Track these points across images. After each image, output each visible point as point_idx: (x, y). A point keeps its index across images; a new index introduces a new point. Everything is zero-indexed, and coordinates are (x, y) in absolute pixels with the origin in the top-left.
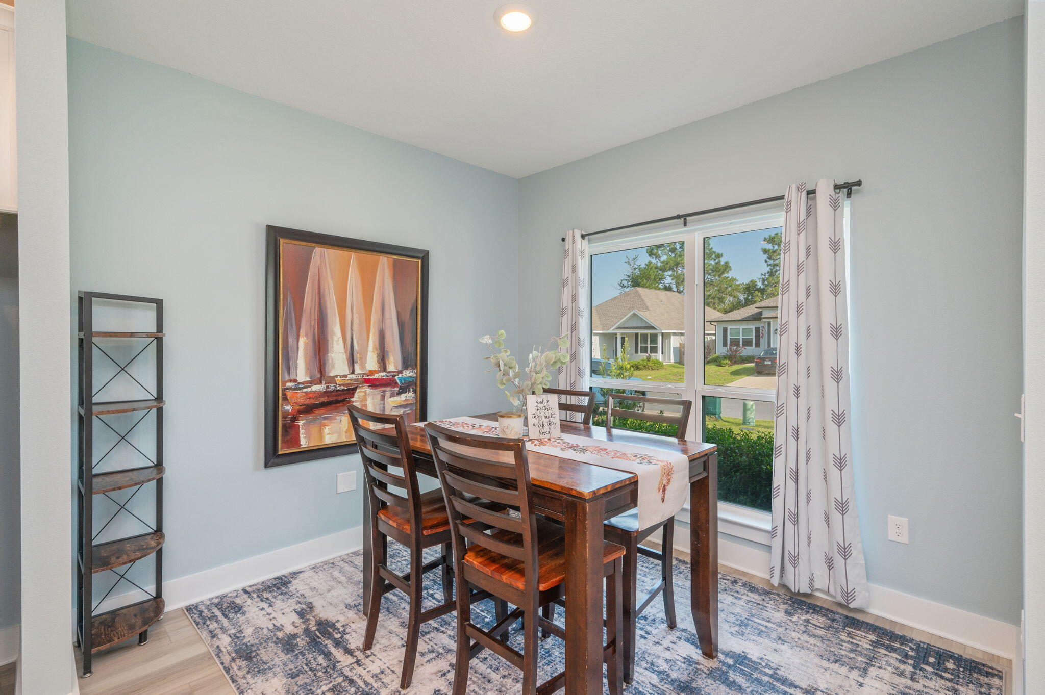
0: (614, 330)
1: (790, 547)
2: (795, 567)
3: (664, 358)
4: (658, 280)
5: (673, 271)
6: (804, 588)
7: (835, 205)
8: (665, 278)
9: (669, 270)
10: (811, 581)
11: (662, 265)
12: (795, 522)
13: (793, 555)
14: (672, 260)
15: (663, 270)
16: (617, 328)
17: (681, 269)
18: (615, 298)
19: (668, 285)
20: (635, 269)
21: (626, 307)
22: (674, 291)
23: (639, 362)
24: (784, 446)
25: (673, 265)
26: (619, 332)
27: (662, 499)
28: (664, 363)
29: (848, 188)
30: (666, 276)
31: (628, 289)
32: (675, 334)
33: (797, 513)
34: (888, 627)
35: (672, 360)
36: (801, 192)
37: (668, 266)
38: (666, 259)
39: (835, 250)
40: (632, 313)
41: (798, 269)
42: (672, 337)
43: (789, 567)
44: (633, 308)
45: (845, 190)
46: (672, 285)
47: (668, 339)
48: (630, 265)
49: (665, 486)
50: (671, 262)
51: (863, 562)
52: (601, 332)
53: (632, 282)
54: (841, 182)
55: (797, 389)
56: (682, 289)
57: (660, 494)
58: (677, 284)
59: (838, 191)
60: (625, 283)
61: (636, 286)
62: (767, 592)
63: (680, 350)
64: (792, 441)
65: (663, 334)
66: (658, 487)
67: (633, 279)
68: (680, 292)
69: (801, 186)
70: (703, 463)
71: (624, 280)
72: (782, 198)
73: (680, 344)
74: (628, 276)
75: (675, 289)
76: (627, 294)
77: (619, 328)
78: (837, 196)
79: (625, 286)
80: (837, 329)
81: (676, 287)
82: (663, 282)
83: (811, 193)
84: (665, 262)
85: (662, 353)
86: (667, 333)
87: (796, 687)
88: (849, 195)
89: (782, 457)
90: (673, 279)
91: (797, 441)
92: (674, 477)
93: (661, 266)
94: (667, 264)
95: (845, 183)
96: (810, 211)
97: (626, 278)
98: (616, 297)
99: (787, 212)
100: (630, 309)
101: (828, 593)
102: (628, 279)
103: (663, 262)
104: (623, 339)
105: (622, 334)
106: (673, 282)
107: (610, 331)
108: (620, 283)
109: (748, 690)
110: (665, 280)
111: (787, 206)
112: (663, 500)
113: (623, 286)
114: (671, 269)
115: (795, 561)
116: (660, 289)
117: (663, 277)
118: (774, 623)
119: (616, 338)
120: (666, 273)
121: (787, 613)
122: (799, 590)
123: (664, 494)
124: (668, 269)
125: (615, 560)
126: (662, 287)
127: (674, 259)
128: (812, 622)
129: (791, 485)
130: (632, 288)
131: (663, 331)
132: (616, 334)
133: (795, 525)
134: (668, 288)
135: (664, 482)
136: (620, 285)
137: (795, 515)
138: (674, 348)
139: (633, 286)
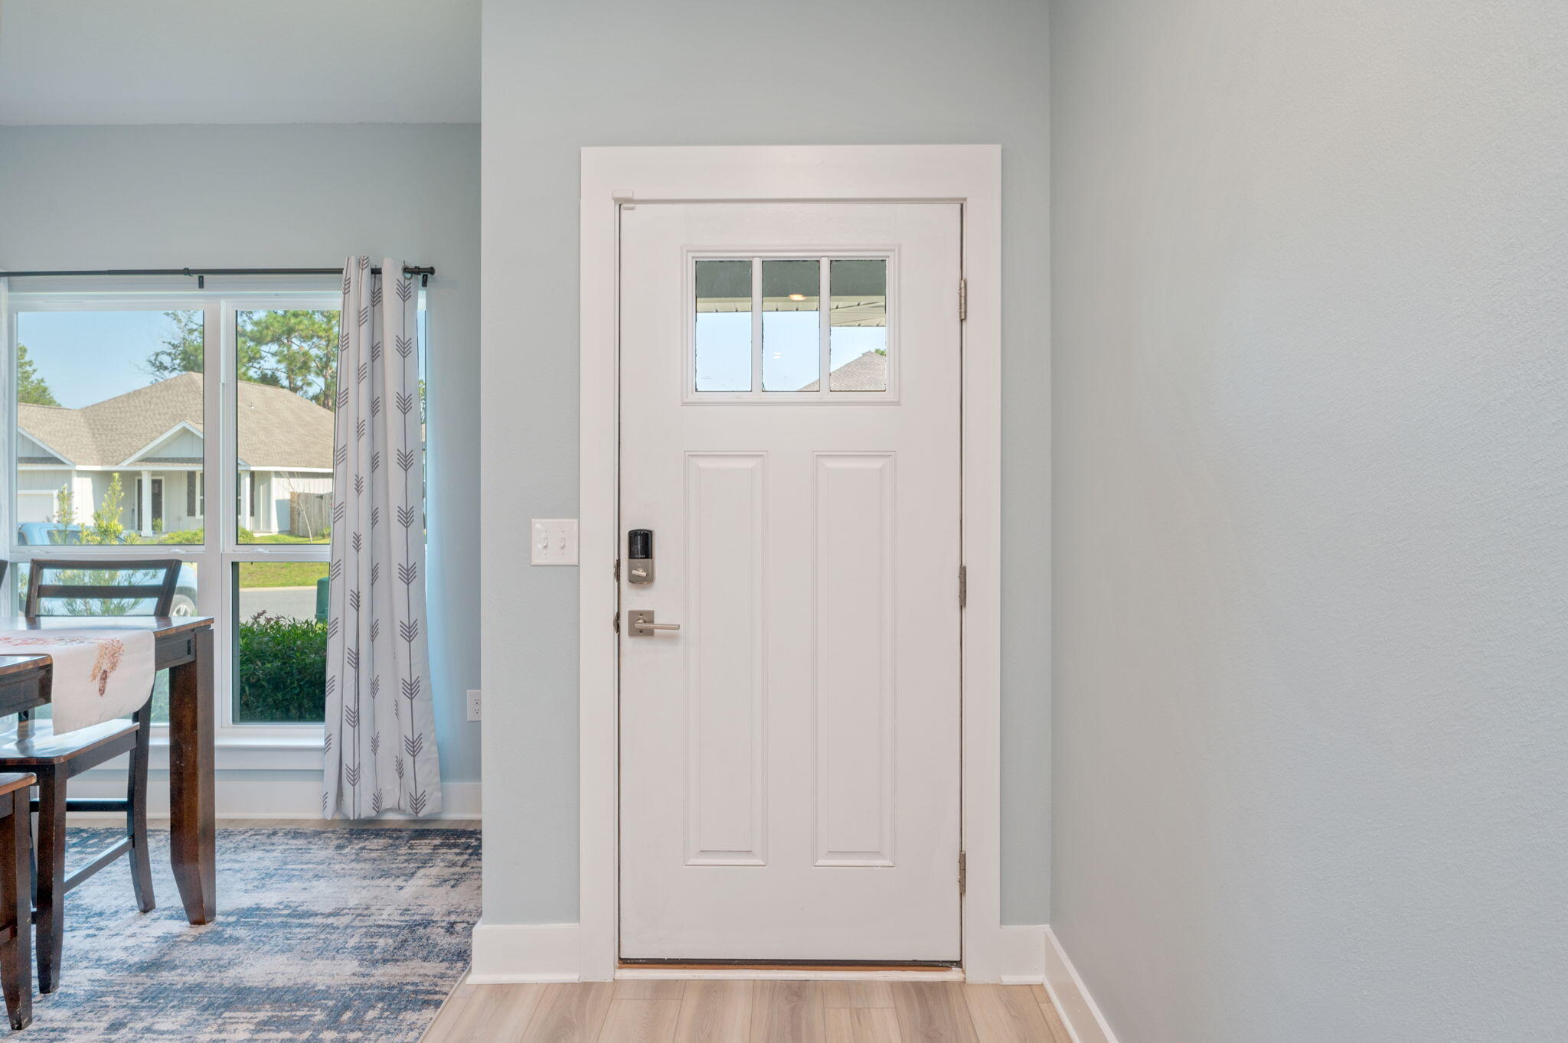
0: (128, 465)
1: (348, 760)
2: (354, 785)
3: (257, 524)
4: (246, 360)
5: (281, 344)
6: (366, 811)
7: (405, 294)
8: (261, 358)
9: (272, 341)
10: (377, 799)
11: (256, 329)
12: (354, 722)
13: (352, 768)
14: (278, 322)
15: (259, 340)
16: (142, 461)
17: (298, 343)
18: (137, 393)
19: (269, 373)
20: (191, 331)
21: (166, 414)
22: (283, 387)
23: (196, 534)
24: (340, 621)
25: (280, 331)
26: (146, 469)
27: (100, 690)
28: (256, 535)
29: (425, 274)
30: (264, 354)
31: (174, 374)
32: (278, 474)
33: (358, 709)
34: (461, 827)
35: (275, 528)
36: (363, 269)
37: (270, 333)
38: (264, 319)
39: (404, 353)
40: (178, 428)
41: (359, 374)
42: (274, 481)
43: (347, 787)
44: (181, 417)
45: (420, 277)
46: (278, 374)
47: (266, 485)
48: (179, 321)
49: (105, 672)
50: (276, 325)
51: (436, 755)
52: (99, 468)
53: (183, 359)
54: (412, 265)
55: (357, 539)
56: (299, 383)
57: (97, 684)
58: (290, 372)
59: (408, 275)
60: (166, 360)
61: (192, 370)
62: (318, 833)
63: (292, 510)
64: (351, 612)
65: (252, 474)
66: (91, 673)
67: (185, 352)
68: (294, 389)
69: (363, 261)
70: (186, 643)
71: (163, 353)
72: (339, 271)
73: (292, 494)
74: (173, 345)
75: (286, 383)
76: (168, 386)
77: (146, 460)
78: (407, 282)
79: (166, 368)
80: (406, 457)
81: (288, 377)
82: (258, 366)
83: (376, 272)
84: (263, 325)
85: (252, 514)
86: (262, 473)
87: (317, 915)
88: (425, 283)
89: (338, 636)
90: (279, 362)
91: (358, 610)
92: (124, 660)
93: (252, 332)
94: (267, 328)
95: (416, 267)
96: (376, 296)
97: (168, 349)
98: (139, 391)
99: (345, 294)
100: (176, 418)
101: (399, 810)
102: (173, 351)
103: (257, 324)
104: (157, 484)
105: (154, 473)
106: (282, 366)
107: (125, 466)
108: (152, 358)
109: (247, 938)
110: (262, 362)
111: (345, 285)
112: (102, 691)
113: (162, 367)
114: (276, 339)
115: (354, 776)
116: (250, 379)
117: (258, 356)
118: (313, 863)
119: (140, 482)
120: (264, 348)
121: (339, 847)
122: (360, 815)
123: (105, 683)
124: (269, 339)
125: (14, 792)
126: (255, 376)
127: (281, 320)
128: (368, 847)
129: (350, 672)
130: (184, 373)
131: (253, 469)
132: (139, 473)
133: (354, 727)
134: (269, 380)
135: (106, 666)
136: (153, 365)
137: (354, 713)
138: (278, 502)
139: (186, 368)
